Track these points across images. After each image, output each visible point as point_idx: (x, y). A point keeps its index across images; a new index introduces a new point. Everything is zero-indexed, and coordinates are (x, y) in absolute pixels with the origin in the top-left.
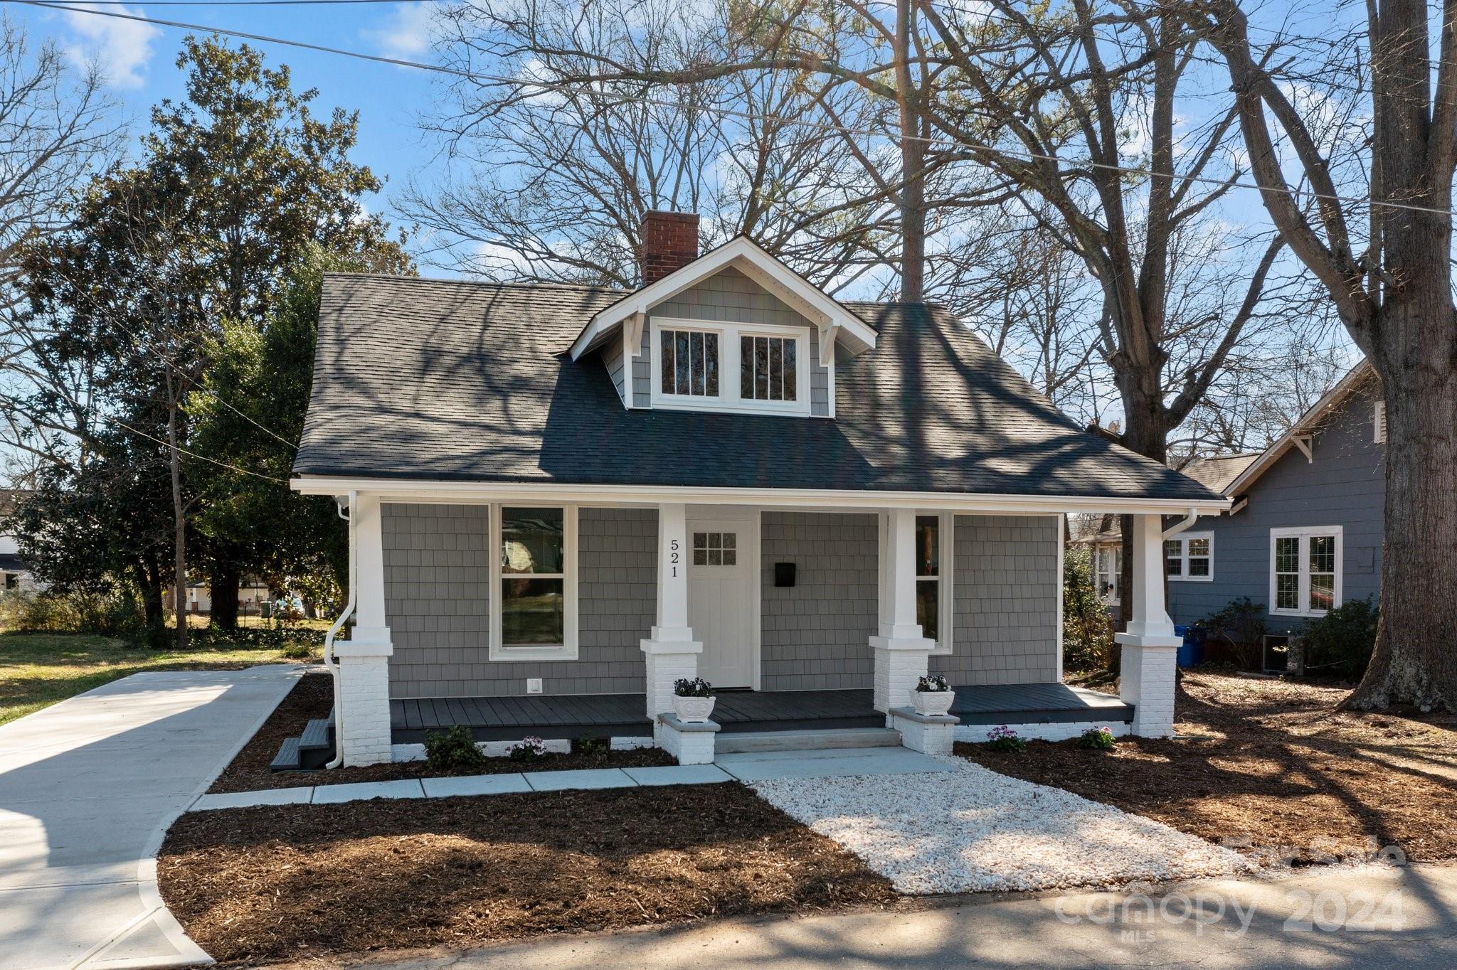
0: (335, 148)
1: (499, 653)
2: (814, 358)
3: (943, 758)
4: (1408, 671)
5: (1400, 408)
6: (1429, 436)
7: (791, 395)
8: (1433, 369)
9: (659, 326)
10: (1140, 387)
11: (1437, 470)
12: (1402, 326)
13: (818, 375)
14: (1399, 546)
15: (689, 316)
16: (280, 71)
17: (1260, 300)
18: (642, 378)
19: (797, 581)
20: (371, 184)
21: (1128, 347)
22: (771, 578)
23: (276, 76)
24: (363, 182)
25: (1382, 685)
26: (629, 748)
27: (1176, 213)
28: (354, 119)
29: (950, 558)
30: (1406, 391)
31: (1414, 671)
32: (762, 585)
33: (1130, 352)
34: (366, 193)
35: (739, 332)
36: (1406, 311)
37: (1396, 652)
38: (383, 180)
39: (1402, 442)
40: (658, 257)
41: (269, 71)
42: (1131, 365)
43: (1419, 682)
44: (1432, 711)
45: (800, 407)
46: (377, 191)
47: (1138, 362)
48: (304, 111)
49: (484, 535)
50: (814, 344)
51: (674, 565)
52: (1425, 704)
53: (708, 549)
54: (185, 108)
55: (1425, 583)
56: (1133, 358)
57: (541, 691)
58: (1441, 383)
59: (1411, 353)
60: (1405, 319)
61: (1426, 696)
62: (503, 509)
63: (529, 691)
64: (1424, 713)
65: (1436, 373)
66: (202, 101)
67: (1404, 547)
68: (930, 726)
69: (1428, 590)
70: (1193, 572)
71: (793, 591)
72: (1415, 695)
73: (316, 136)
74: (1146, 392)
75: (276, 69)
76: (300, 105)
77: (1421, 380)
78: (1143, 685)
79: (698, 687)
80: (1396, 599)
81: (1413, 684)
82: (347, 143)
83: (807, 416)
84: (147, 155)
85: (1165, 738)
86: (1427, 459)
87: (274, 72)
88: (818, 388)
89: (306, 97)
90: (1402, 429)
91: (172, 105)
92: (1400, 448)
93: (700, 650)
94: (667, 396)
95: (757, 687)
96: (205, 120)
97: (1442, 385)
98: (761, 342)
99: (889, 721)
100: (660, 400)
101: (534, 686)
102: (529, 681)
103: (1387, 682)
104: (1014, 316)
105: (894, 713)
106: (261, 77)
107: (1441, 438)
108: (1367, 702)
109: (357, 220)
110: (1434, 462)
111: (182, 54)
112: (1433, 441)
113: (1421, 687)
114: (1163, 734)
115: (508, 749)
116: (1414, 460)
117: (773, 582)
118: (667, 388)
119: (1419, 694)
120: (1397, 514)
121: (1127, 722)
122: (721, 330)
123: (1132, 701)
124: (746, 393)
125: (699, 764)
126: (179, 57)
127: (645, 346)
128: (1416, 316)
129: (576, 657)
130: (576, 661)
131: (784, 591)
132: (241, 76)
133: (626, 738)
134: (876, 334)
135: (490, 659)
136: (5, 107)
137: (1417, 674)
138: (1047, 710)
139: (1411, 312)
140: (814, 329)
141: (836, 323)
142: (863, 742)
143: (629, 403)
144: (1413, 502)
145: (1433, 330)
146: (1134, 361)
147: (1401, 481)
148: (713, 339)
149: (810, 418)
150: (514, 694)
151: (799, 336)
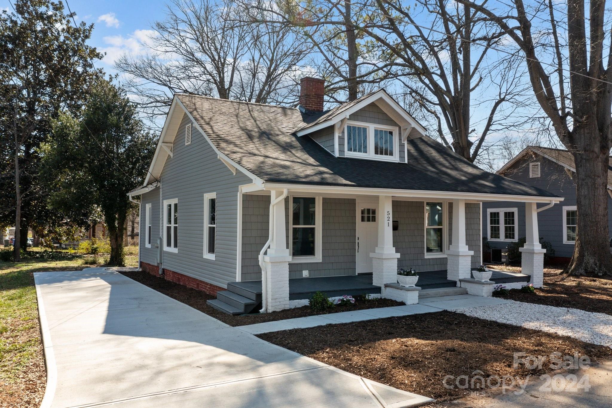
2: (400, 139)
4: (591, 261)
5: (583, 165)
6: (595, 176)
7: (392, 154)
8: (595, 152)
9: (347, 124)
11: (598, 188)
12: (583, 136)
13: (401, 146)
14: (584, 215)
15: (358, 120)
16: (58, 3)
17: (492, 124)
18: (342, 145)
20: (98, 56)
21: (460, 140)
23: (56, 5)
24: (94, 54)
25: (582, 266)
28: (92, 27)
29: (447, 219)
30: (585, 159)
31: (593, 260)
34: (96, 59)
35: (374, 128)
36: (584, 131)
37: (586, 254)
38: (104, 54)
39: (584, 177)
40: (309, 96)
41: (54, 3)
42: (460, 147)
43: (596, 265)
44: (603, 275)
45: (395, 159)
46: (101, 59)
47: (463, 146)
48: (68, 22)
50: (400, 134)
51: (388, 221)
52: (600, 273)
53: (371, 215)
55: (595, 228)
56: (461, 144)
57: (308, 276)
58: (598, 157)
59: (587, 146)
60: (584, 134)
61: (600, 270)
62: (294, 198)
63: (304, 276)
64: (600, 276)
65: (596, 153)
67: (587, 215)
68: (485, 286)
69: (597, 231)
72: (594, 269)
76: (67, 19)
77: (591, 156)
78: (534, 267)
80: (584, 234)
81: (593, 266)
82: (87, 37)
83: (398, 162)
86: (594, 184)
88: (402, 151)
90: (583, 173)
91: (7, 13)
92: (583, 180)
93: (399, 257)
97: (598, 158)
98: (381, 132)
99: (458, 284)
100: (349, 154)
101: (305, 274)
102: (304, 271)
103: (584, 265)
105: (461, 281)
106: (50, 5)
107: (599, 177)
108: (578, 272)
110: (597, 185)
112: (596, 178)
113: (597, 266)
114: (540, 286)
115: (339, 300)
116: (589, 184)
118: (350, 149)
119: (596, 269)
120: (583, 203)
121: (528, 282)
122: (367, 127)
123: (529, 274)
124: (376, 152)
127: (343, 132)
128: (588, 133)
129: (321, 261)
130: (321, 263)
137: (595, 261)
139: (586, 131)
140: (400, 128)
141: (413, 126)
143: (337, 155)
144: (590, 199)
145: (594, 138)
147: (584, 192)
148: (365, 130)
149: (399, 163)
150: (298, 277)
151: (394, 130)
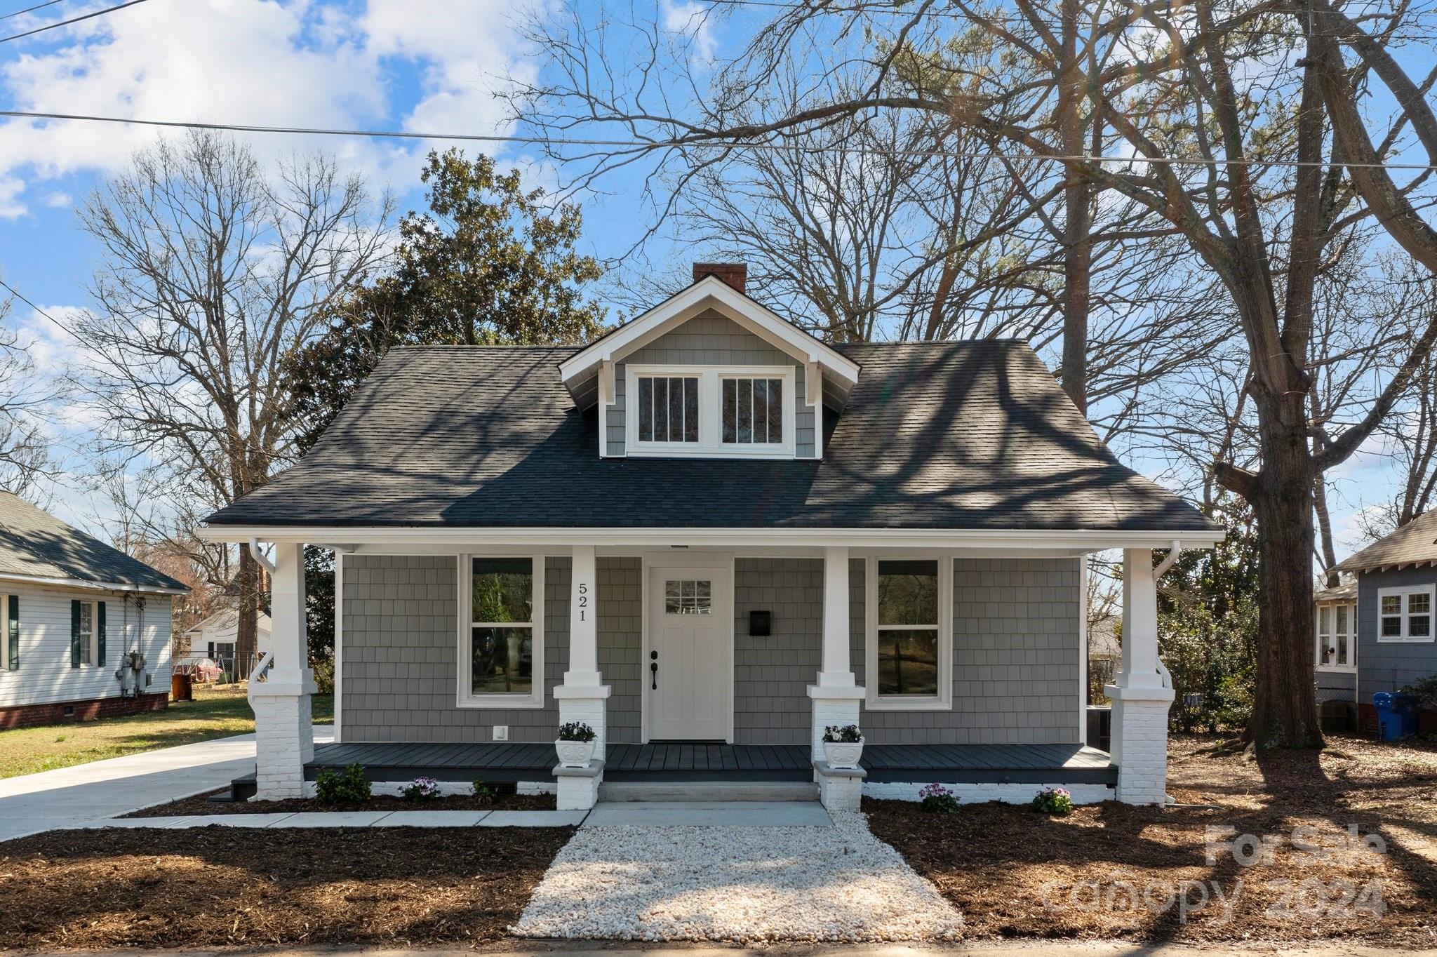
0: (562, 242)
1: (466, 699)
2: (800, 398)
3: (847, 816)
7: (776, 436)
9: (636, 373)
10: (1277, 418)
13: (804, 414)
15: (666, 361)
16: (511, 175)
18: (617, 426)
19: (773, 630)
20: (592, 273)
21: (1263, 373)
22: (746, 625)
23: (507, 180)
24: (587, 271)
26: (535, 793)
27: (1340, 218)
28: (577, 213)
29: (949, 606)
32: (736, 635)
33: (1266, 379)
34: (590, 282)
35: (720, 375)
38: (602, 268)
41: (501, 176)
45: (785, 449)
46: (597, 279)
48: (533, 210)
49: (452, 585)
50: (800, 383)
51: (582, 608)
54: (427, 217)
56: (1269, 386)
57: (506, 739)
62: (475, 560)
63: (495, 738)
66: (442, 209)
70: (1413, 632)
71: (769, 641)
73: (544, 233)
74: (1285, 423)
75: (507, 174)
76: (528, 205)
78: (1124, 744)
79: (575, 731)
82: (572, 236)
83: (791, 458)
84: (398, 263)
85: (1154, 806)
87: (505, 177)
88: (804, 429)
89: (533, 197)
91: (416, 216)
93: (609, 695)
94: (644, 443)
95: (730, 740)
96: (446, 226)
98: (745, 384)
99: (816, 775)
100: (635, 447)
101: (500, 733)
102: (495, 728)
104: (1092, 341)
105: (820, 766)
106: (493, 182)
109: (577, 306)
111: (425, 169)
114: (1152, 800)
115: (400, 788)
117: (748, 632)
118: (644, 435)
121: (1109, 786)
122: (701, 374)
123: (1117, 763)
124: (728, 438)
125: (576, 810)
126: (423, 172)
127: (621, 395)
129: (542, 706)
130: (541, 710)
131: (759, 641)
132: (476, 184)
133: (533, 783)
134: (858, 368)
135: (458, 706)
136: (318, 235)
138: (1006, 769)
140: (800, 368)
141: (813, 359)
142: (776, 795)
143: (603, 452)
146: (1271, 389)
148: (692, 384)
149: (795, 461)
150: (480, 740)
151: (784, 375)
